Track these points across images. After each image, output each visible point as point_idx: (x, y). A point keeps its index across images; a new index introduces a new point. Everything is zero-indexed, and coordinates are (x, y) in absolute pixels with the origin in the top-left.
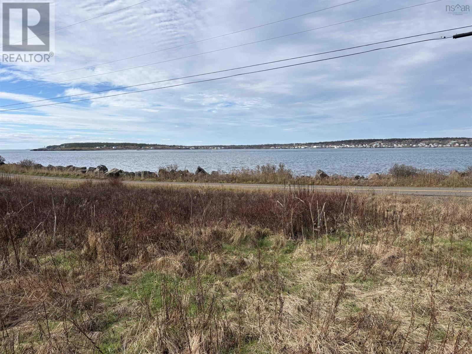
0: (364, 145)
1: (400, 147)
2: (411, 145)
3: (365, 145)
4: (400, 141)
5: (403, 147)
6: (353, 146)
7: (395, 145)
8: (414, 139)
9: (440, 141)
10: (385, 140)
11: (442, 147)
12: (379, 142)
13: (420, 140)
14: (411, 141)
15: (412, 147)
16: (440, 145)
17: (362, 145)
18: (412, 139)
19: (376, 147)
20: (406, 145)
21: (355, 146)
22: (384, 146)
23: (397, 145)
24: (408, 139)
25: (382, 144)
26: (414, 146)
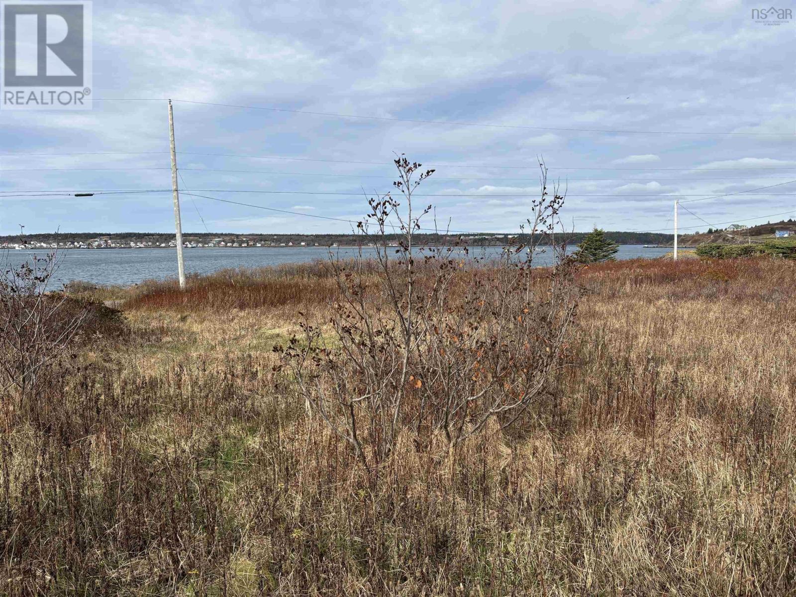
0: (76, 244)
1: (141, 248)
2: (158, 244)
3: (78, 243)
4: (140, 237)
5: (146, 247)
6: (55, 245)
7: (132, 244)
8: (161, 235)
9: (200, 238)
10: (114, 235)
11: (203, 246)
12: (105, 238)
13: (171, 236)
14: (158, 237)
15: (159, 247)
16: (200, 245)
17: (73, 243)
18: (159, 235)
19: (99, 247)
20: (150, 244)
21: (58, 244)
22: (113, 245)
23: (136, 243)
24: (152, 235)
25: (109, 241)
26: (163, 245)
